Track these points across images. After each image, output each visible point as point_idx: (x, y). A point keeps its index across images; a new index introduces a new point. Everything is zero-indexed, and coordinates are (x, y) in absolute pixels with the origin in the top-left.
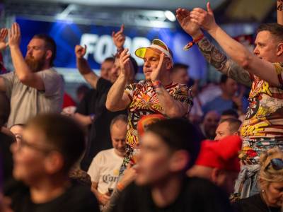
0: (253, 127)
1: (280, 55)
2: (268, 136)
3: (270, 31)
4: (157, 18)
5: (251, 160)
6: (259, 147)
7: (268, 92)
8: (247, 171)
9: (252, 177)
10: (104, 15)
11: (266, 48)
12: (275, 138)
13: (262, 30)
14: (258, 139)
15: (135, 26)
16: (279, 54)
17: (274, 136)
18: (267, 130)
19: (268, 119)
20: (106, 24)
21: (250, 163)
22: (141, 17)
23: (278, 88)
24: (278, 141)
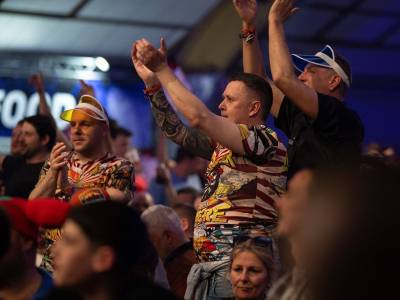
0: (210, 210)
1: (254, 116)
2: (230, 222)
3: (245, 82)
4: (85, 67)
5: (208, 255)
6: (218, 237)
7: (232, 164)
8: (202, 271)
9: (209, 279)
10: (14, 63)
11: (235, 103)
12: (239, 225)
13: (234, 80)
14: (217, 226)
15: (57, 78)
16: (252, 114)
17: (237, 222)
18: (228, 214)
19: (230, 199)
20: (17, 75)
21: (206, 260)
22: (63, 66)
23: (244, 157)
24: (243, 229)
